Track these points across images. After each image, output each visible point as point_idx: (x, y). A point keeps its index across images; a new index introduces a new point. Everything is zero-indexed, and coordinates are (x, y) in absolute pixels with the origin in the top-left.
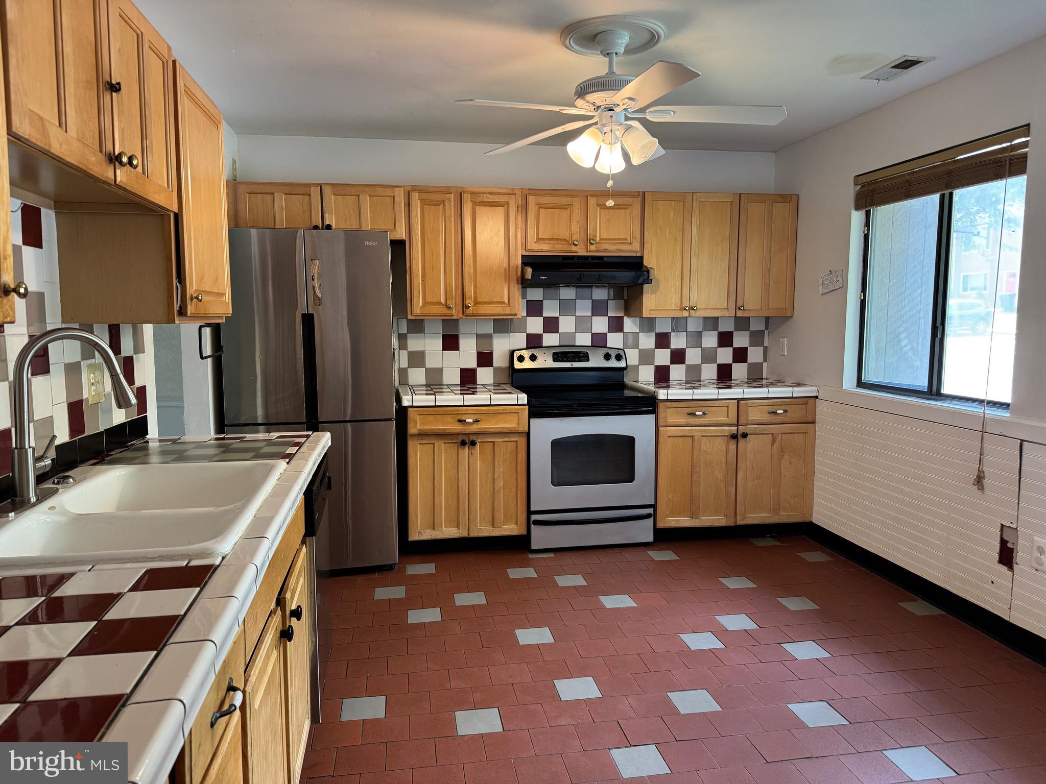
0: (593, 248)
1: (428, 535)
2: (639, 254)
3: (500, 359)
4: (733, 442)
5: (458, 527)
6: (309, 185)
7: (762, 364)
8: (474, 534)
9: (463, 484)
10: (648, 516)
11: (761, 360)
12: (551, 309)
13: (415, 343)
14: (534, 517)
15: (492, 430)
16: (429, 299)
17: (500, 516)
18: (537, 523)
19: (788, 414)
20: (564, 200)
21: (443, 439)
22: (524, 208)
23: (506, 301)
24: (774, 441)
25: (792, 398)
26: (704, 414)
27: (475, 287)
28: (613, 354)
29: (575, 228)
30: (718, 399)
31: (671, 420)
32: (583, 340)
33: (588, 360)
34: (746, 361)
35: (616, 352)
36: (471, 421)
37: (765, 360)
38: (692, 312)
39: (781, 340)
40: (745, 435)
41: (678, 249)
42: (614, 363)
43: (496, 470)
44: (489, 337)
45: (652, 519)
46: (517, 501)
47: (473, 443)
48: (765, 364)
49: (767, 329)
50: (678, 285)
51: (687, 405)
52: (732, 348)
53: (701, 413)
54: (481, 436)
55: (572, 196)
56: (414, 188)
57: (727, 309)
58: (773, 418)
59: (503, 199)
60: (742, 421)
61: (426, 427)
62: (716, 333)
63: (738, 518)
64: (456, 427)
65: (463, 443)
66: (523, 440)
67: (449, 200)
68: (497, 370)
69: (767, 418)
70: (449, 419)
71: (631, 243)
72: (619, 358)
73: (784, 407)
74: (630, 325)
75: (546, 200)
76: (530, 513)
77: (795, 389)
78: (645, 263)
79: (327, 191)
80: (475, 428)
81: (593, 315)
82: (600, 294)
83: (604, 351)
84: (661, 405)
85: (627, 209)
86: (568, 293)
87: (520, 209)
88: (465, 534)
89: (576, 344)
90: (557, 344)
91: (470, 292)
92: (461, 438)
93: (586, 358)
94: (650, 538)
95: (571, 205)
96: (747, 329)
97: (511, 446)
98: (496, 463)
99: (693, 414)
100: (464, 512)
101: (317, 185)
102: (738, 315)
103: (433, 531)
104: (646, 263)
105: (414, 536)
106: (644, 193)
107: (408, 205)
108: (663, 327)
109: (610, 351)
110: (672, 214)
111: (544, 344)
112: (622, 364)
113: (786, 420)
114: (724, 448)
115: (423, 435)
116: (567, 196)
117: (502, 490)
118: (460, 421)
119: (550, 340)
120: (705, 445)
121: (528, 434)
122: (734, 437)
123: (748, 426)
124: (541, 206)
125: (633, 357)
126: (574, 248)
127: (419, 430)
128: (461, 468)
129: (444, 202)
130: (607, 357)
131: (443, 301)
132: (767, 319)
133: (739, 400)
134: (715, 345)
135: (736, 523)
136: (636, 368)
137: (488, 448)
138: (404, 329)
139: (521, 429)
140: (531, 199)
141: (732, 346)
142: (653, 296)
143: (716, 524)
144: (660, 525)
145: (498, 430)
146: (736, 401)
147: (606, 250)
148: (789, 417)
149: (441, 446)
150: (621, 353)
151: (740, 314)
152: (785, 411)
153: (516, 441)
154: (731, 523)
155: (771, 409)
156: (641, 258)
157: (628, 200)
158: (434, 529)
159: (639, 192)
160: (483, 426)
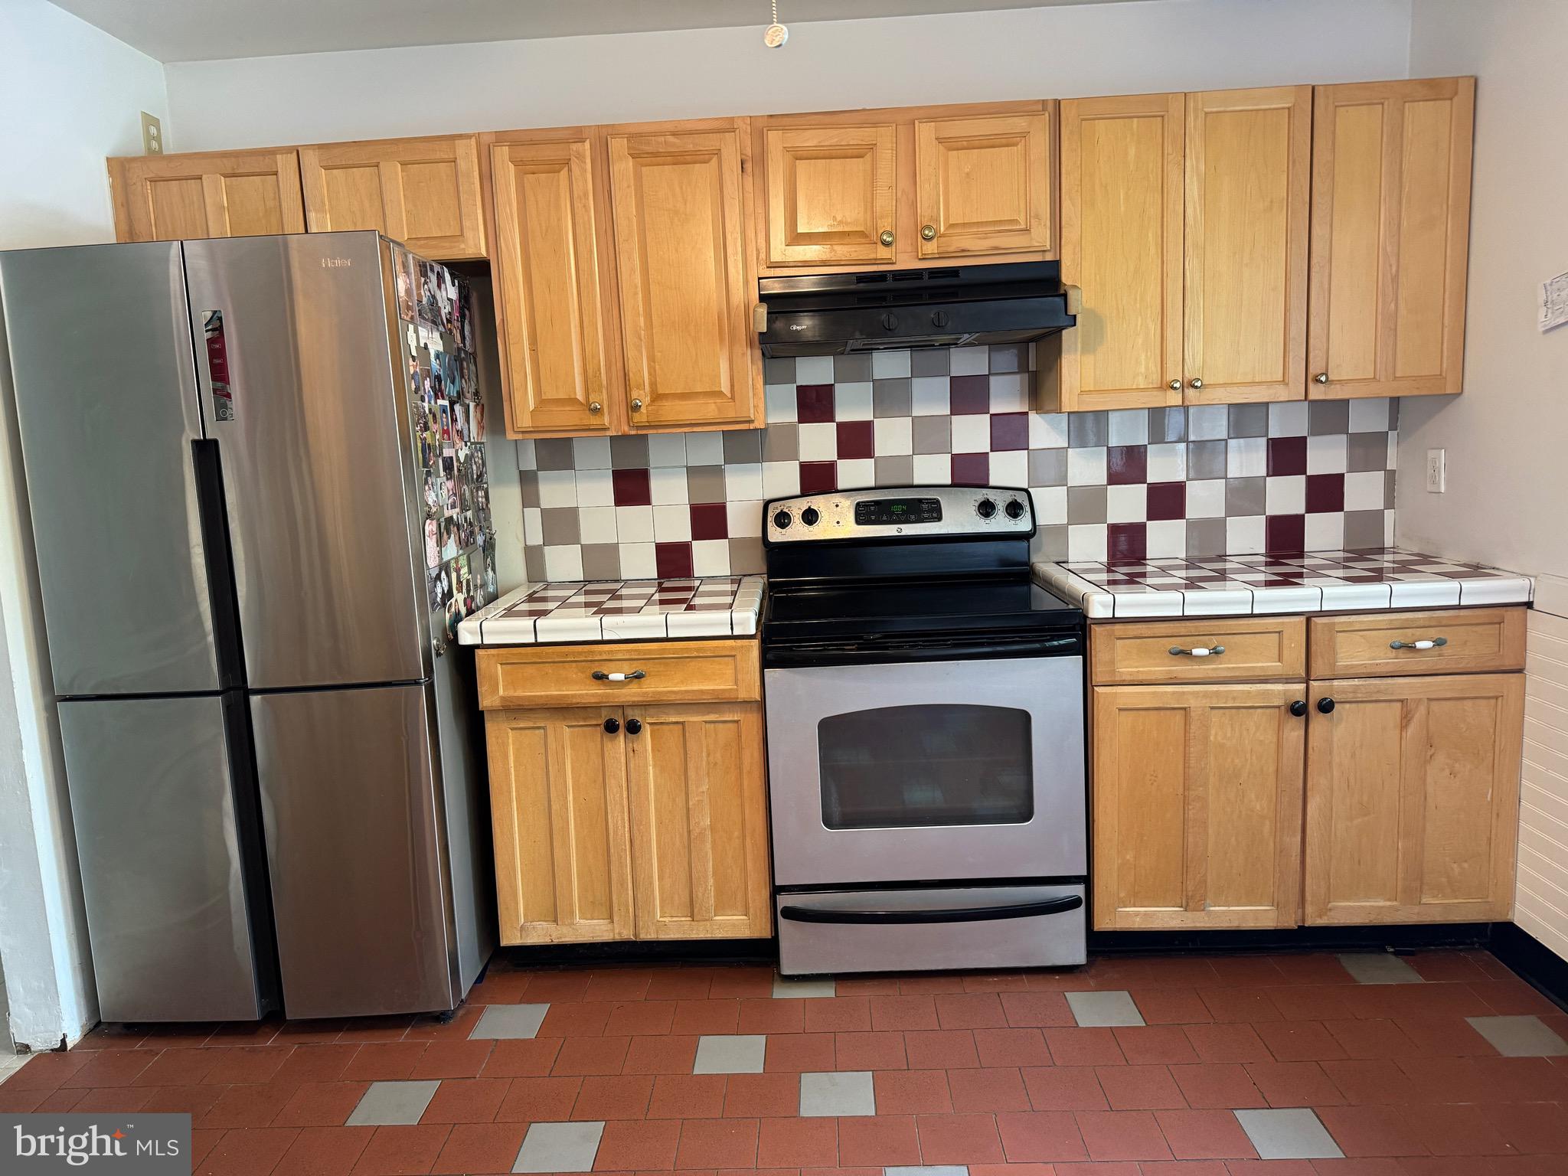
0: (931, 248)
1: (540, 934)
2: (1049, 257)
3: (741, 522)
4: (1298, 722)
5: (611, 918)
6: (272, 152)
7: (1379, 514)
8: (649, 934)
9: (618, 819)
10: (1072, 904)
11: (1378, 504)
12: (853, 405)
13: (555, 492)
14: (785, 901)
15: (672, 697)
16: (549, 394)
17: (708, 892)
18: (791, 914)
19: (1446, 650)
20: (853, 137)
21: (565, 719)
22: (755, 164)
23: (725, 388)
24: (1406, 719)
25: (1459, 607)
26: (1216, 652)
27: (652, 359)
28: (1001, 500)
29: (884, 201)
30: (1252, 616)
31: (1127, 669)
32: (933, 470)
33: (939, 519)
34: (1341, 509)
35: (1008, 497)
36: (620, 677)
37: (1390, 503)
38: (1190, 392)
39: (1431, 454)
40: (1326, 707)
41: (1151, 237)
42: (999, 523)
43: (692, 787)
44: (716, 472)
45: (1082, 909)
46: (745, 859)
47: (633, 728)
48: (1389, 516)
49: (1393, 426)
50: (1154, 328)
51: (1170, 632)
52: (1303, 478)
53: (1204, 652)
54: (652, 711)
55: (875, 125)
56: (501, 137)
57: (1284, 382)
58: (1404, 661)
59: (709, 143)
60: (1319, 667)
61: (520, 693)
62: (1263, 441)
63: (1309, 909)
64: (587, 692)
65: (611, 727)
66: (752, 720)
67: (580, 157)
68: (736, 546)
69: (1388, 660)
70: (572, 672)
71: (1027, 230)
72: (1014, 509)
73: (1435, 633)
74: (1044, 431)
75: (810, 139)
76: (776, 890)
77: (1468, 585)
78: (1064, 279)
79: (310, 160)
80: (633, 693)
81: (952, 414)
82: (968, 362)
83: (981, 495)
84: (1097, 631)
85: (1015, 145)
86: (890, 364)
87: (748, 166)
88: (627, 934)
89: (916, 482)
90: (872, 484)
91: (641, 371)
92: (605, 716)
93: (933, 511)
94: (1077, 955)
95: (872, 147)
96: (1344, 430)
97: (725, 733)
98: (692, 774)
99: (1185, 654)
100: (622, 883)
101: (288, 150)
102: (1311, 397)
103: (552, 926)
104: (1067, 278)
105: (510, 937)
106: (1058, 103)
107: (488, 178)
108: (1124, 433)
109: (992, 496)
110: (1132, 151)
111: (841, 484)
112: (1023, 525)
113: (1442, 665)
114: (1270, 737)
115: (515, 710)
116: (860, 125)
117: (708, 832)
118: (600, 677)
119: (854, 473)
120: (1219, 731)
121: (762, 705)
122: (1298, 710)
123: (1336, 683)
124: (799, 155)
125: (1051, 506)
126: (883, 252)
127: (503, 698)
128: (611, 783)
129: (567, 162)
130: (986, 509)
131: (580, 395)
132: (1395, 402)
133: (1309, 617)
134: (1262, 470)
135: (1303, 920)
136: (1061, 531)
137: (672, 736)
138: (530, 463)
139: (743, 695)
140: (775, 140)
141: (1304, 472)
142: (1089, 359)
143: (1250, 924)
144: (1102, 924)
145: (688, 698)
146: (1303, 619)
147: (963, 253)
148: (1451, 657)
149: (564, 734)
150: (1022, 498)
151: (1317, 393)
152: (1439, 643)
153: (737, 722)
154: (1290, 922)
155: (1398, 637)
156: (1056, 265)
157: (1019, 123)
158: (555, 921)
159: (1044, 102)
160: (652, 688)
